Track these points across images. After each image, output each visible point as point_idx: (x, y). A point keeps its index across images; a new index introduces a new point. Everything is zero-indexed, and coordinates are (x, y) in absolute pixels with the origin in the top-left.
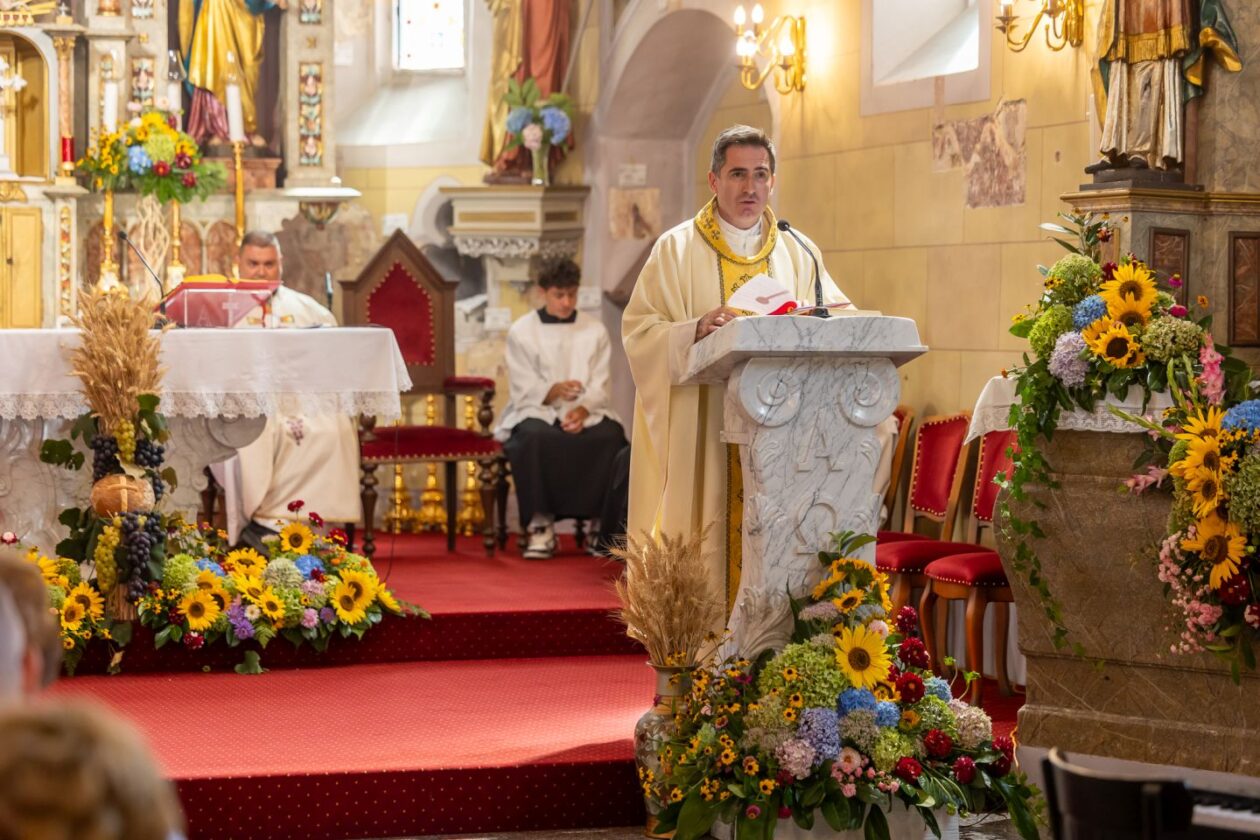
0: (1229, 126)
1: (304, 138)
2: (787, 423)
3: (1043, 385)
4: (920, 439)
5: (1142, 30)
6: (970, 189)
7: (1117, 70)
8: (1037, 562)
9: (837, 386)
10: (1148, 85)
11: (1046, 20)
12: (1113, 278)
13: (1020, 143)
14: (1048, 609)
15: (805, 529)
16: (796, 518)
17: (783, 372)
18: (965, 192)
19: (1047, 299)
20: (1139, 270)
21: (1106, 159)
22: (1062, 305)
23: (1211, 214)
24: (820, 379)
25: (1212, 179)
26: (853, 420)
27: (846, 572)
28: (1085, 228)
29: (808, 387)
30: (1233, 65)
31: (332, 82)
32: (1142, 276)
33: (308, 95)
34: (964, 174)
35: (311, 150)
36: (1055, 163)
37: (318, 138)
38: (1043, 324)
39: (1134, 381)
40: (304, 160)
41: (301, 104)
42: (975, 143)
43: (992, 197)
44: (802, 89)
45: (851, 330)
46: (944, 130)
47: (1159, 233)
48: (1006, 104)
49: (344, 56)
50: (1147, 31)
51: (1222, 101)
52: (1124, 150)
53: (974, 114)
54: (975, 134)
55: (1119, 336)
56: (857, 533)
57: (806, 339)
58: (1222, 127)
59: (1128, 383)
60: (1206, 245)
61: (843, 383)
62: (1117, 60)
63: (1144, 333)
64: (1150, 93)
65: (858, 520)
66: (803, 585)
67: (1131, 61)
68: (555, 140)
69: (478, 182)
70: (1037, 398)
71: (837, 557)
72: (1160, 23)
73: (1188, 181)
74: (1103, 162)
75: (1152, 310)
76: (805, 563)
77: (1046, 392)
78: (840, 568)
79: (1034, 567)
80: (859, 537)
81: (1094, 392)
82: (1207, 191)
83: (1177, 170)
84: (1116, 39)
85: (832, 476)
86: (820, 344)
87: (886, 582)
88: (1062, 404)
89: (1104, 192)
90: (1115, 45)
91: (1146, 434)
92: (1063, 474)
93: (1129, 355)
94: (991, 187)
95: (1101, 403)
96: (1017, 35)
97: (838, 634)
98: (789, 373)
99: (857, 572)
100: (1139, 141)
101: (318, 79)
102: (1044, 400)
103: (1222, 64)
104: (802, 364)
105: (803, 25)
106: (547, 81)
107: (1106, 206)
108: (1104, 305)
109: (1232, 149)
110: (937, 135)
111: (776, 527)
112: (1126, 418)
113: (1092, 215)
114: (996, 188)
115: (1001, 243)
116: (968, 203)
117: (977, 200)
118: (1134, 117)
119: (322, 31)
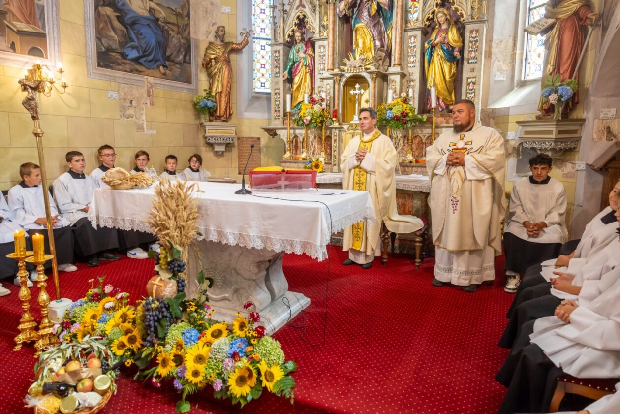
31: (479, 84)
33: (470, 90)
41: (467, 93)
68: (564, 99)
101: (474, 83)
119: (476, 65)
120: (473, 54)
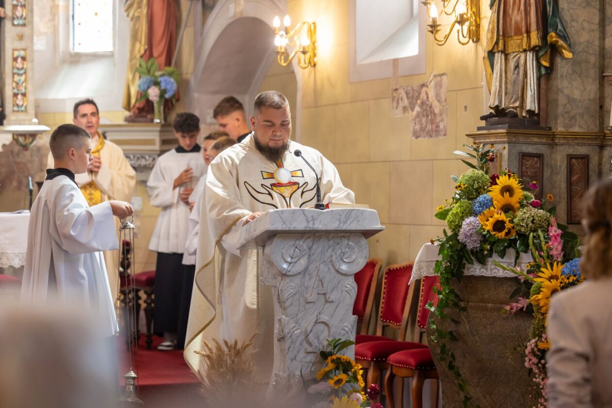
0: (566, 91)
1: (15, 95)
2: (300, 273)
3: (454, 249)
4: (386, 278)
5: (513, 34)
6: (414, 127)
7: (499, 58)
8: (453, 356)
9: (330, 250)
10: (517, 67)
11: (458, 26)
12: (496, 184)
13: (443, 100)
14: (460, 385)
15: (311, 337)
16: (306, 331)
17: (297, 242)
18: (411, 129)
19: (457, 196)
20: (512, 179)
21: (492, 111)
22: (466, 200)
23: (556, 144)
24: (319, 247)
25: (556, 123)
26: (340, 271)
27: (336, 364)
28: (480, 153)
29: (313, 251)
30: (568, 54)
31: (32, 61)
32: (514, 182)
33: (18, 69)
34: (411, 118)
35: (20, 103)
36: (464, 112)
37: (24, 95)
38: (455, 212)
39: (509, 246)
40: (16, 108)
41: (14, 74)
42: (417, 99)
43: (427, 133)
44: (315, 65)
45: (338, 217)
46: (399, 92)
47: (524, 156)
48: (435, 76)
49: (40, 44)
50: (516, 34)
51: (562, 76)
52: (503, 106)
53: (416, 82)
54: (417, 94)
55: (500, 219)
56: (343, 339)
57: (311, 223)
58: (562, 92)
59: (506, 248)
60: (553, 162)
61: (334, 248)
62: (499, 52)
63: (515, 217)
64: (518, 72)
65: (343, 332)
66: (311, 371)
67: (507, 52)
68: (167, 96)
69: (121, 121)
70: (451, 257)
71: (331, 354)
72: (524, 30)
73: (542, 125)
74: (491, 113)
75: (520, 203)
76: (311, 358)
77: (457, 253)
78: (333, 361)
79: (451, 359)
80: (345, 342)
81: (486, 252)
82: (554, 130)
83: (536, 118)
84: (498, 39)
85: (328, 305)
86: (319, 226)
87: (361, 369)
88: (467, 260)
89: (492, 131)
90: (497, 43)
91: (516, 278)
92: (468, 302)
93: (506, 231)
94: (426, 126)
95: (490, 260)
96: (440, 36)
97: (332, 402)
98: (301, 243)
99: (343, 364)
100: (512, 101)
101: (24, 59)
102: (456, 258)
103: (561, 54)
104: (309, 238)
105: (315, 27)
106: (163, 59)
107: (493, 140)
108: (491, 200)
109: (568, 106)
110: (395, 95)
111: (294, 336)
112: (504, 269)
113: (484, 145)
114: (429, 127)
115: (433, 160)
116: (413, 136)
117: (418, 134)
118: (509, 86)
119: (26, 30)
120: (19, 12)
